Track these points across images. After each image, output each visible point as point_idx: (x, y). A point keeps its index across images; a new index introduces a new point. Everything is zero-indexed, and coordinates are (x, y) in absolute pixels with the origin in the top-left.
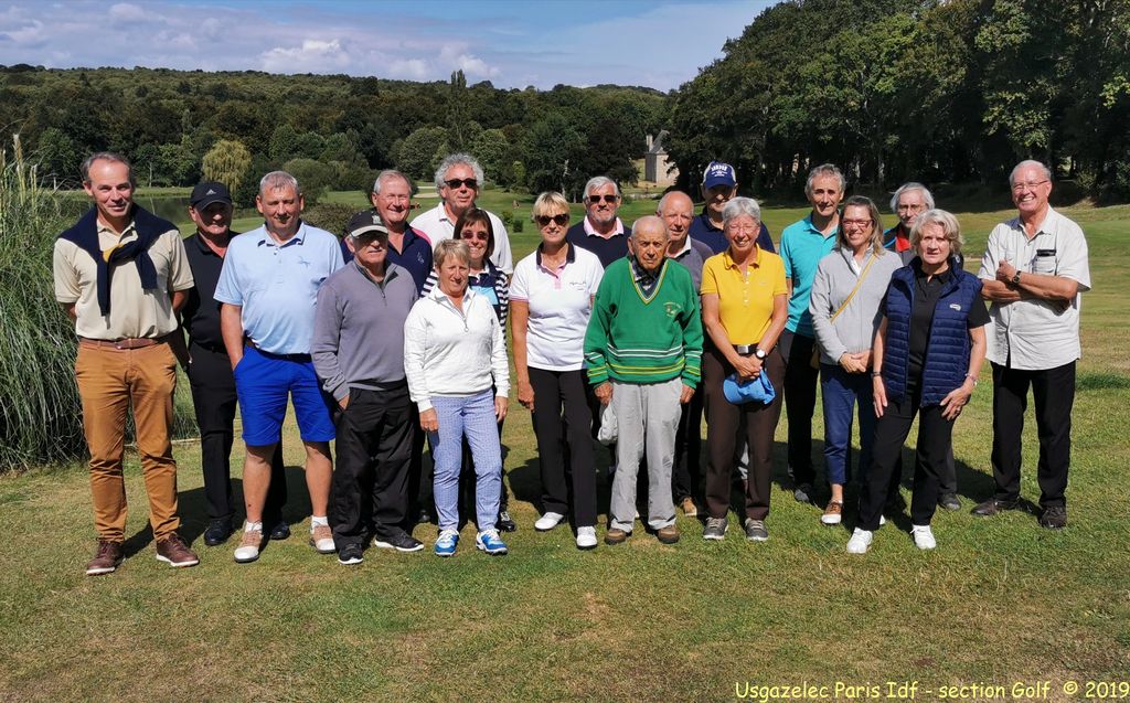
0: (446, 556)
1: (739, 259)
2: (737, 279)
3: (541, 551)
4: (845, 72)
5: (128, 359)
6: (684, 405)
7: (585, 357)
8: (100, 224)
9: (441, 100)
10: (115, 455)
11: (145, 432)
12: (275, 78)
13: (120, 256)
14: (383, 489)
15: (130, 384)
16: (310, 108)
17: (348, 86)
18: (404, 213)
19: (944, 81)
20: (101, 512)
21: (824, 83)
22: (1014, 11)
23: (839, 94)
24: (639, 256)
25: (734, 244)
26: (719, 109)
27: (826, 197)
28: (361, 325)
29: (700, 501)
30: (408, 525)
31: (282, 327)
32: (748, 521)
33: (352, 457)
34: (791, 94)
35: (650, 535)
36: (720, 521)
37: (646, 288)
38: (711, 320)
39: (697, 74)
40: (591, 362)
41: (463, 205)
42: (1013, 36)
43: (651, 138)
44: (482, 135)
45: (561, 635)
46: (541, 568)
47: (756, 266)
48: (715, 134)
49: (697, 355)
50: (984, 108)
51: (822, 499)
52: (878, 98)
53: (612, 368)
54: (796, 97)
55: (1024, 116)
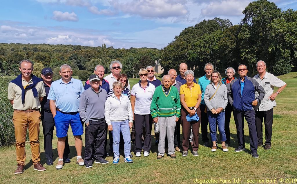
0: (116, 164)
1: (189, 85)
2: (189, 91)
3: (141, 162)
4: (206, 44)
5: (28, 115)
6: (176, 122)
7: (151, 111)
8: (23, 79)
9: (99, 51)
10: (24, 142)
11: (31, 135)
12: (51, 46)
13: (28, 88)
14: (98, 147)
15: (28, 122)
16: (61, 53)
17: (72, 48)
18: (102, 76)
19: (231, 46)
20: (19, 157)
21: (201, 47)
22: (247, 30)
23: (204, 50)
24: (164, 85)
25: (188, 82)
26: (174, 54)
27: (209, 71)
28: (92, 104)
29: (180, 147)
30: (104, 156)
31: (68, 105)
32: (193, 151)
33: (90, 139)
34: (192, 50)
35: (168, 157)
36: (186, 152)
37: (166, 93)
38: (183, 101)
39: (168, 45)
40: (152, 112)
41: (117, 73)
42: (247, 36)
43: (156, 61)
44: (111, 61)
45: (149, 181)
46: (141, 165)
47: (193, 87)
48: (173, 60)
49: (179, 109)
50: (241, 53)
51: (211, 146)
52: (215, 51)
53: (158, 113)
54: (194, 51)
55: (250, 55)
